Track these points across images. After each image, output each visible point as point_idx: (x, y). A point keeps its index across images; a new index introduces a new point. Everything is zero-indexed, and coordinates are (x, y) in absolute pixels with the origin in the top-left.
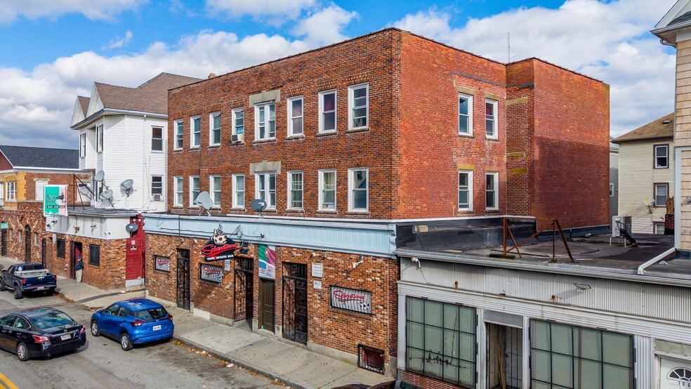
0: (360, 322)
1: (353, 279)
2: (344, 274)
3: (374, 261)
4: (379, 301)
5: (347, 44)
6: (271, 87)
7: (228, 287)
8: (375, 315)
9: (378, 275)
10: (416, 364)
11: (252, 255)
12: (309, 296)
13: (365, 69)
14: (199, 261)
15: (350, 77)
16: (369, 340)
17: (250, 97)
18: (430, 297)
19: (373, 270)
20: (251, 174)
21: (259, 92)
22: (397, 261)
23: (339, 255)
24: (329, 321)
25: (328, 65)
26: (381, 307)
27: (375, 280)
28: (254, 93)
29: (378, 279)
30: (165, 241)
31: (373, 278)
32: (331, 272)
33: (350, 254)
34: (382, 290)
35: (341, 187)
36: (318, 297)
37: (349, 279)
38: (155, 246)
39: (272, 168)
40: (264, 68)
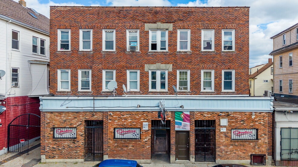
0: (251, 144)
1: (247, 124)
2: (242, 122)
3: (259, 114)
4: (263, 132)
5: (222, 8)
6: (165, 21)
7: (146, 140)
8: (260, 139)
9: (262, 120)
10: (286, 156)
11: (169, 119)
12: (217, 136)
13: (234, 23)
15: (224, 25)
16: (257, 151)
17: (146, 24)
18: (292, 127)
19: (259, 118)
20: (145, 71)
21: (155, 23)
22: (273, 114)
23: (238, 113)
24: (231, 147)
25: (209, 17)
26: (264, 135)
27: (260, 123)
28: (149, 23)
29: (262, 122)
30: (70, 116)
31: (259, 122)
32: (233, 122)
33: (245, 112)
34: (264, 127)
35: (218, 79)
36: (223, 136)
37: (245, 124)
38: (56, 120)
39: (164, 68)
40: (158, 9)
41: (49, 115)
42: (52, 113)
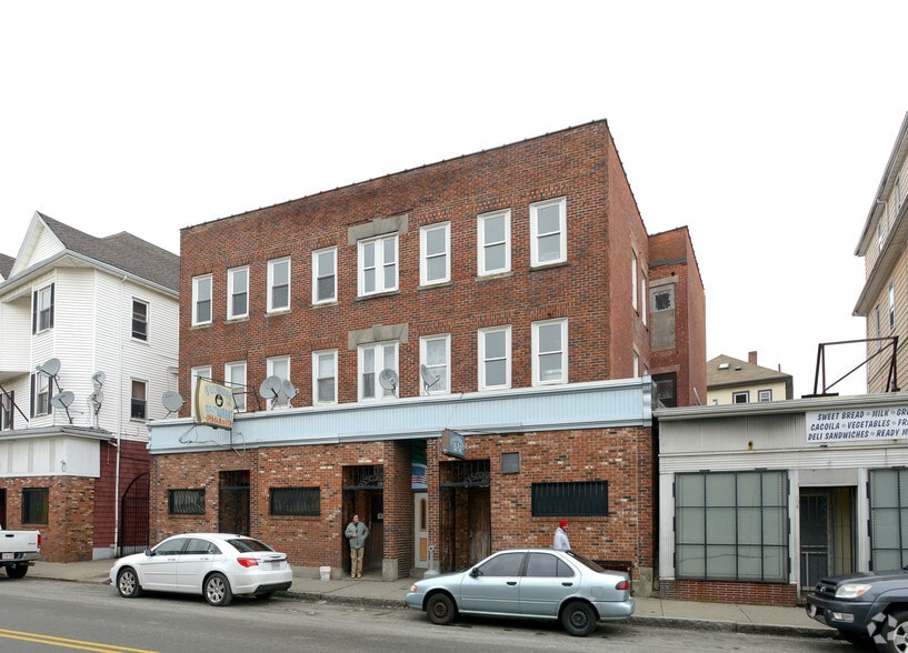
0: (589, 529)
1: (575, 467)
2: (560, 463)
3: (612, 436)
4: (622, 491)
5: (529, 144)
6: (390, 212)
7: (331, 517)
8: (615, 513)
9: (620, 454)
10: (692, 568)
11: (381, 461)
12: (493, 505)
13: (560, 178)
14: (270, 484)
15: (535, 190)
16: (605, 551)
17: (350, 229)
18: (713, 468)
19: (612, 448)
20: (350, 349)
21: (367, 221)
22: (654, 428)
23: (550, 435)
25: (496, 175)
26: (625, 500)
27: (615, 463)
28: (357, 223)
29: (620, 460)
30: (194, 463)
31: (611, 460)
32: (536, 463)
33: (569, 430)
34: (626, 475)
36: (511, 505)
37: (569, 468)
38: (173, 474)
39: (390, 336)
40: (377, 185)
41: (161, 462)
42: (166, 456)
